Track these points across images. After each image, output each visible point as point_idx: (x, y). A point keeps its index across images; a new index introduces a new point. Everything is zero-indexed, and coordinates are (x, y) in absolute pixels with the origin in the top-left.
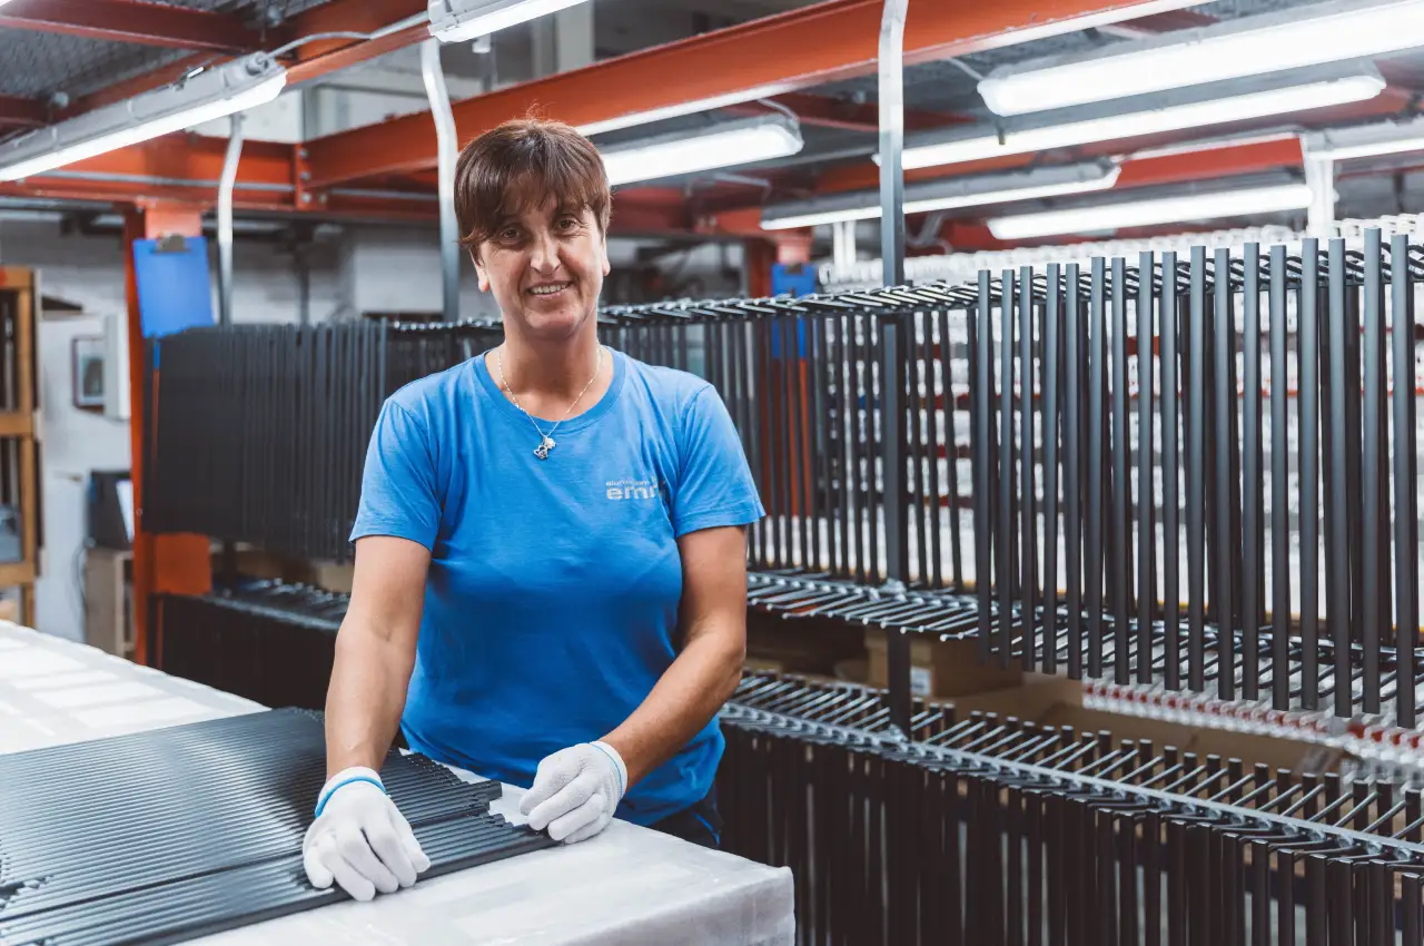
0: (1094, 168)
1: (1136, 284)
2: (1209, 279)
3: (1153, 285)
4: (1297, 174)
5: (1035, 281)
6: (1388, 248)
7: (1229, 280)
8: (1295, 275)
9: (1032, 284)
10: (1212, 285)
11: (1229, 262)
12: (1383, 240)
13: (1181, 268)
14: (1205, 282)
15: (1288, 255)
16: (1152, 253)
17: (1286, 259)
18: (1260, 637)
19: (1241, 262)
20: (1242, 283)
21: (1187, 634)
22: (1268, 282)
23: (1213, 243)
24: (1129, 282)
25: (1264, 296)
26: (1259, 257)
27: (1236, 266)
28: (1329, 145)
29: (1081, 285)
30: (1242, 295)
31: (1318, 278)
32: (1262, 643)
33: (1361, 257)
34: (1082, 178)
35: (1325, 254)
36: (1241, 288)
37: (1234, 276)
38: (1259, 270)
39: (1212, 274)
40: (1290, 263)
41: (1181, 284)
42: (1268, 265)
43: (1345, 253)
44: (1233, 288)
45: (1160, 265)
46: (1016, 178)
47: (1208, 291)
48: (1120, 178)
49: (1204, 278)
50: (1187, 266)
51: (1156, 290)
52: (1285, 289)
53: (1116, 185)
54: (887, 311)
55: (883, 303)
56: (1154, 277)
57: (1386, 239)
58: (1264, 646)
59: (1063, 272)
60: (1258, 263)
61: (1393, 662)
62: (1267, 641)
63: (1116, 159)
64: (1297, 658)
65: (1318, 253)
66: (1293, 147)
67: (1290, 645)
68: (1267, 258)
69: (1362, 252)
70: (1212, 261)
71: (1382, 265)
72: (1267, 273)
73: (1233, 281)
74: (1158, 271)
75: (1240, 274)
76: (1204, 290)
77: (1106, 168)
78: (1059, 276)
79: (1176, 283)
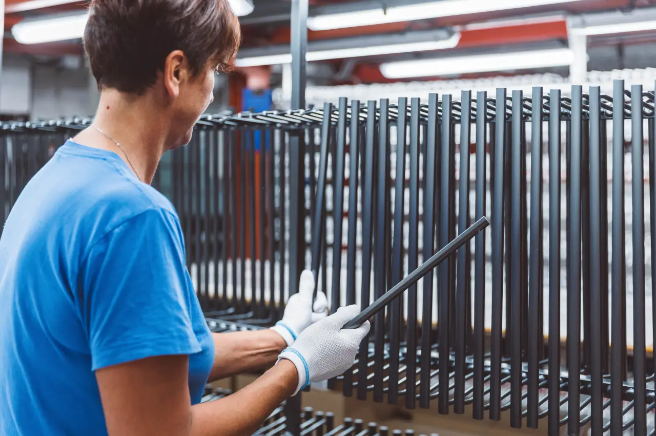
0: (443, 33)
1: (459, 113)
2: (508, 111)
3: (470, 115)
4: (564, 42)
5: (390, 109)
6: (629, 94)
7: (522, 113)
8: (566, 111)
9: (388, 111)
10: (510, 115)
11: (522, 100)
12: (626, 89)
13: (489, 103)
14: (505, 114)
15: (562, 97)
16: (470, 92)
17: (560, 99)
18: (540, 373)
19: (530, 101)
20: (530, 115)
21: (489, 369)
22: (548, 115)
23: (512, 86)
24: (454, 112)
25: (545, 125)
26: (542, 97)
27: (527, 103)
28: (584, 25)
29: (421, 113)
30: (531, 123)
31: (582, 114)
32: (541, 377)
33: (610, 99)
34: (436, 39)
35: (587, 97)
36: (530, 119)
37: (525, 110)
38: (542, 106)
39: (510, 108)
40: (563, 102)
41: (489, 114)
42: (548, 103)
43: (600, 97)
44: (524, 118)
45: (475, 101)
46: (396, 38)
47: (508, 119)
48: (461, 41)
49: (505, 111)
50: (494, 101)
51: (472, 117)
52: (560, 120)
53: (458, 45)
54: (292, 127)
55: (289, 121)
56: (471, 108)
57: (628, 87)
58: (542, 380)
59: (409, 104)
60: (541, 101)
61: (630, 394)
62: (544, 375)
63: (457, 28)
64: (565, 389)
65: (582, 96)
66: (562, 26)
67: (561, 379)
68: (548, 98)
69: (611, 96)
70: (510, 99)
71: (625, 106)
72: (548, 108)
73: (525, 113)
74: (474, 105)
75: (530, 108)
76: (505, 119)
77: (451, 34)
78: (406, 106)
79: (486, 114)
